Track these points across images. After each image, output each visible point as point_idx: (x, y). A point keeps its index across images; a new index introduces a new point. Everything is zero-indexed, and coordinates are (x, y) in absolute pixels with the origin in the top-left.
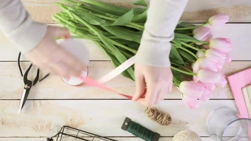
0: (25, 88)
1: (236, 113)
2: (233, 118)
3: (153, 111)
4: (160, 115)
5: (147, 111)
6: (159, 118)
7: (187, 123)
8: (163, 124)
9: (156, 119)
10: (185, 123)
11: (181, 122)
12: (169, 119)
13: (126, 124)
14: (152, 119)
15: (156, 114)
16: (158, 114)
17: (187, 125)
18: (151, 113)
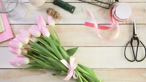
0: (136, 35)
1: (9, 16)
2: (10, 14)
3: (57, 17)
4: (53, 14)
5: (60, 17)
6: (54, 13)
7: (37, 10)
8: (52, 9)
9: (56, 12)
10: (38, 11)
11: (41, 11)
12: (48, 12)
13: (73, 10)
14: (58, 13)
15: (55, 15)
16: (54, 15)
17: (37, 9)
18: (58, 16)
